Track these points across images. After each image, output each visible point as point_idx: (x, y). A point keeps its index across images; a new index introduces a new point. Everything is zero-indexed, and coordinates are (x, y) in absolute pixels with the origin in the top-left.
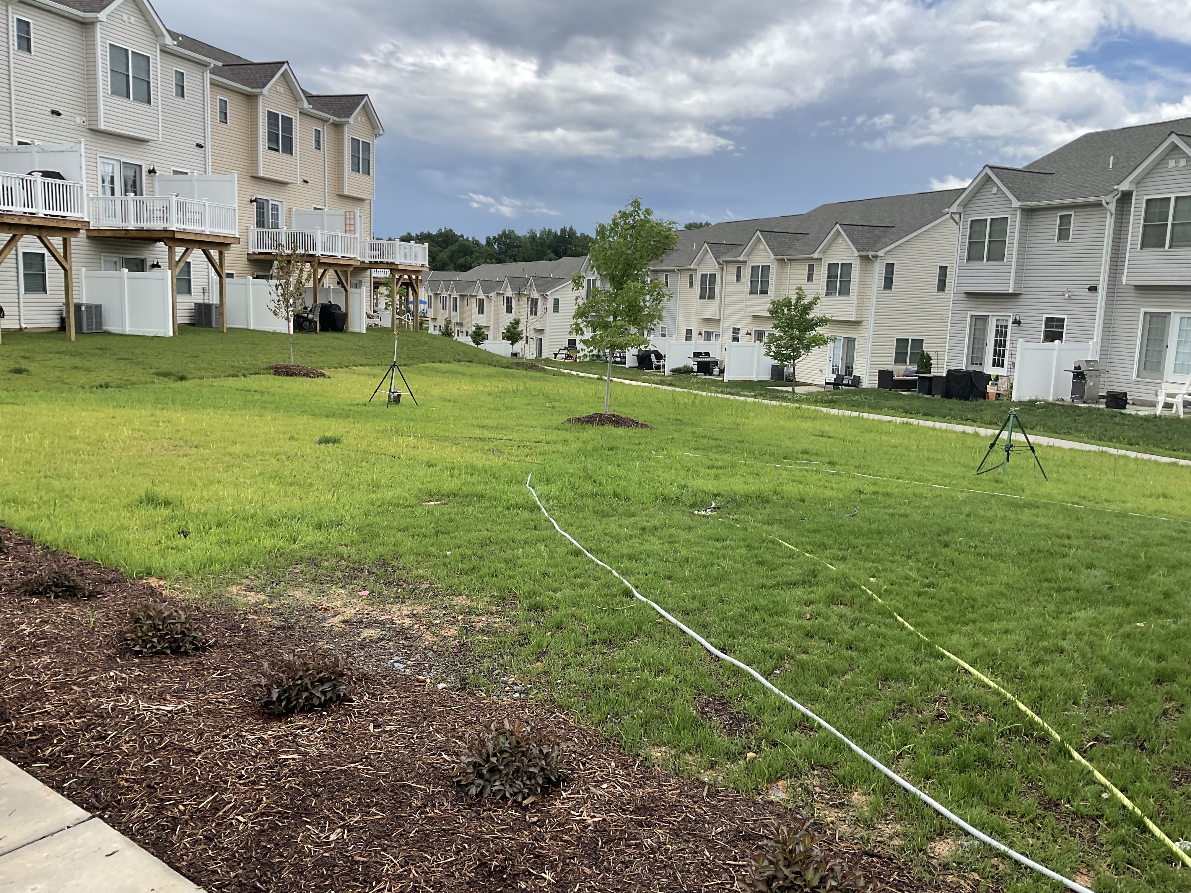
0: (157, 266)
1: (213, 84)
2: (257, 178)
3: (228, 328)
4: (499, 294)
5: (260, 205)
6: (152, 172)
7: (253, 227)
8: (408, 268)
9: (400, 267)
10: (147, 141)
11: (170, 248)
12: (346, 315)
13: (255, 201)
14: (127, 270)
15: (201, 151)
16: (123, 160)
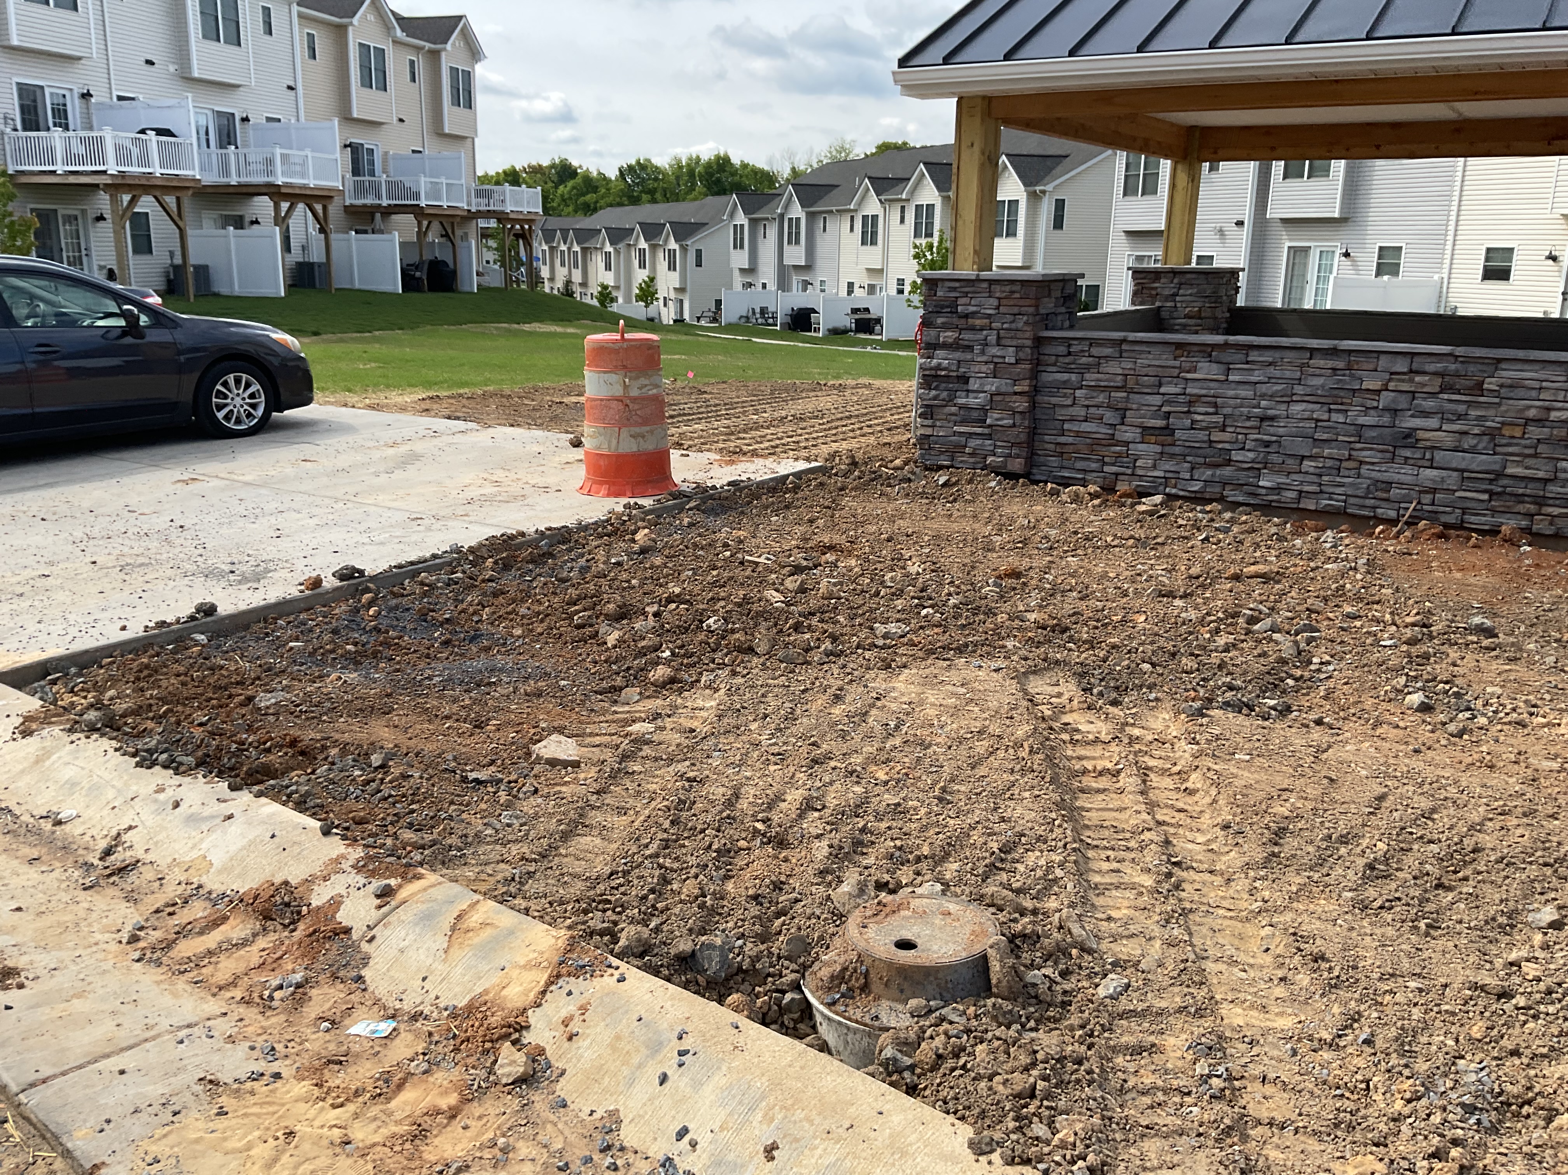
0: (257, 222)
1: (300, 16)
2: (351, 120)
3: (337, 289)
4: (629, 245)
5: (355, 149)
6: (245, 120)
7: (349, 175)
8: (521, 217)
9: (512, 216)
10: (238, 86)
11: (275, 202)
12: (454, 272)
13: (350, 145)
14: (232, 228)
15: (292, 93)
16: (217, 109)
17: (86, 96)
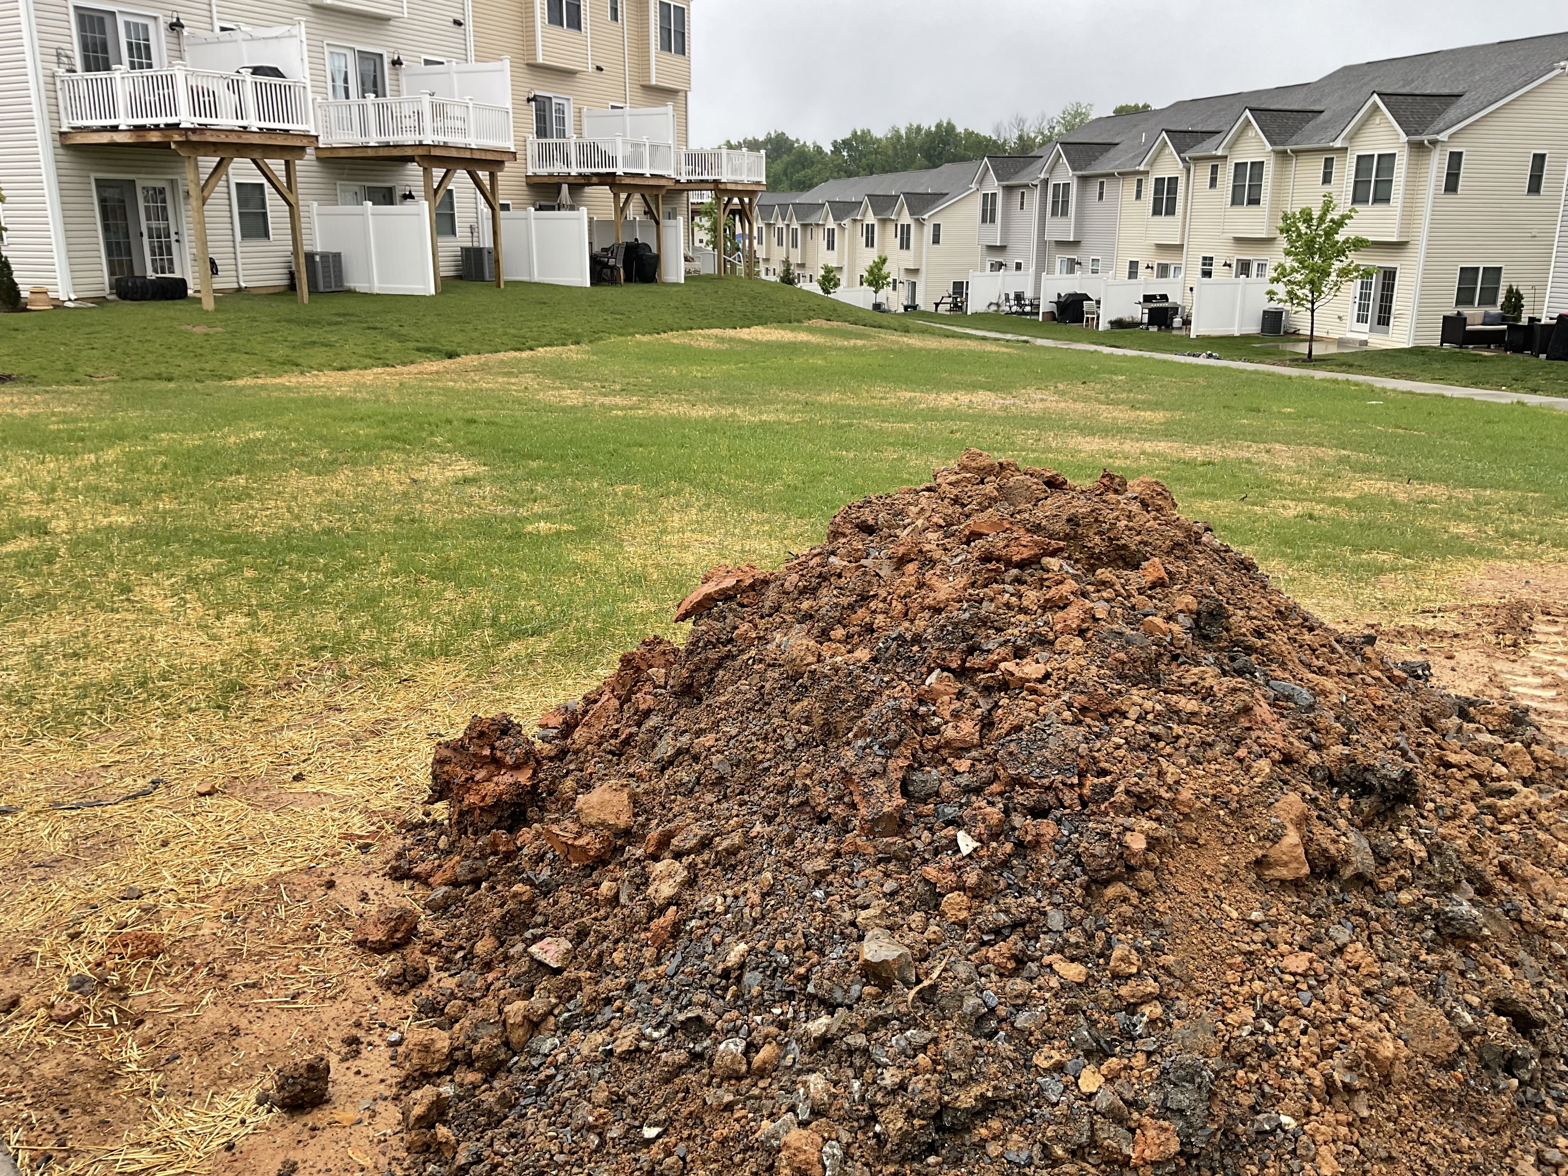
0: (410, 196)
2: (534, 67)
3: (506, 282)
4: (855, 220)
5: (541, 105)
6: (397, 63)
7: (532, 137)
8: (740, 188)
9: (729, 187)
10: (387, 19)
11: (425, 169)
12: (657, 258)
13: (534, 99)
14: (370, 203)
15: (460, 30)
16: (358, 47)
17: (176, 26)
